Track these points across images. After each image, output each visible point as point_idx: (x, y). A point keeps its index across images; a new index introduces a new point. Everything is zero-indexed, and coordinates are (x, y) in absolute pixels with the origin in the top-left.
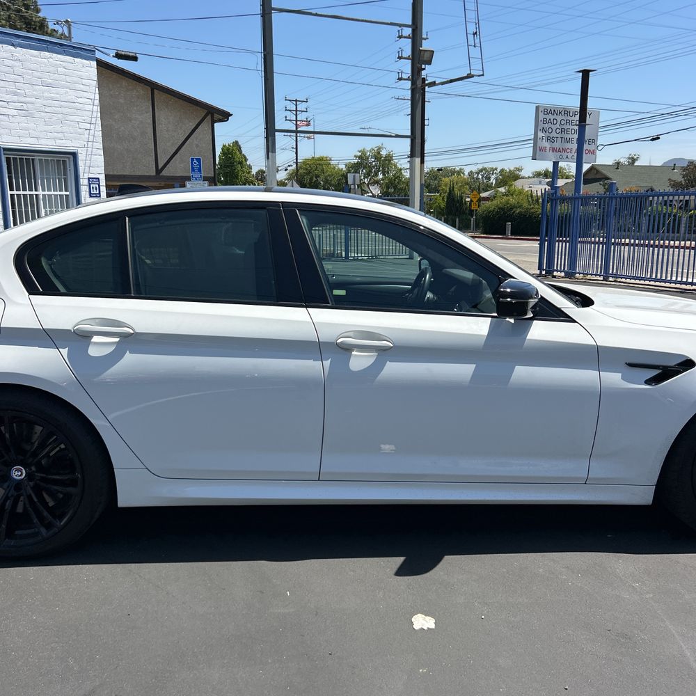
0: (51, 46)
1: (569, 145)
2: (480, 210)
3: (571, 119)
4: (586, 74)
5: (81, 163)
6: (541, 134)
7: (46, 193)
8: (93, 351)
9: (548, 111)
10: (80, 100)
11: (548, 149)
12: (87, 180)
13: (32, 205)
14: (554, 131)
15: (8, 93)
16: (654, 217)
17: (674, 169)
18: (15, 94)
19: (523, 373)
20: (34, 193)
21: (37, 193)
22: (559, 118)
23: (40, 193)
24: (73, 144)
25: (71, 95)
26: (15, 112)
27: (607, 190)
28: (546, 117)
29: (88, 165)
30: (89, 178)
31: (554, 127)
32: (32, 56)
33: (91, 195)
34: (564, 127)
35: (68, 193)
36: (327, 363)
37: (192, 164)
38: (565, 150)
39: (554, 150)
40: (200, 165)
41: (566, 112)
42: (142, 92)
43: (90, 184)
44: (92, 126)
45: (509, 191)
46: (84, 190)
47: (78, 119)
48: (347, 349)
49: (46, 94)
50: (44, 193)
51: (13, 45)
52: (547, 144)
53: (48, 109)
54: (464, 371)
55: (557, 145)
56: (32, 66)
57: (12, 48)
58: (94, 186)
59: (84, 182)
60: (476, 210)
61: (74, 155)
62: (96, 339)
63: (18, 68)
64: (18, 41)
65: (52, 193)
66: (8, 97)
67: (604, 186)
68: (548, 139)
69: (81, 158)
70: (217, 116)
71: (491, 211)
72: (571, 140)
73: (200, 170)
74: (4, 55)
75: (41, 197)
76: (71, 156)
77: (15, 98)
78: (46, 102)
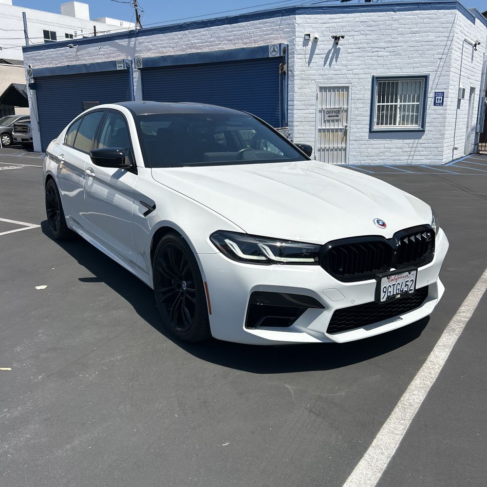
0: (421, 6)
5: (430, 82)
7: (402, 103)
10: (437, 39)
12: (434, 94)
15: (386, 42)
18: (390, 42)
20: (394, 104)
21: (396, 104)
23: (399, 103)
24: (426, 70)
25: (431, 37)
26: (388, 54)
29: (436, 81)
30: (435, 93)
33: (435, 104)
35: (418, 103)
43: (435, 97)
44: (444, 56)
46: (430, 101)
47: (434, 52)
49: (413, 39)
50: (401, 104)
51: (394, 11)
53: (412, 49)
56: (405, 22)
57: (393, 13)
58: (439, 98)
59: (431, 95)
61: (426, 77)
63: (396, 25)
64: (397, 7)
65: (407, 103)
66: (384, 45)
69: (431, 79)
74: (386, 18)
75: (399, 106)
76: (424, 78)
77: (390, 45)
78: (410, 44)
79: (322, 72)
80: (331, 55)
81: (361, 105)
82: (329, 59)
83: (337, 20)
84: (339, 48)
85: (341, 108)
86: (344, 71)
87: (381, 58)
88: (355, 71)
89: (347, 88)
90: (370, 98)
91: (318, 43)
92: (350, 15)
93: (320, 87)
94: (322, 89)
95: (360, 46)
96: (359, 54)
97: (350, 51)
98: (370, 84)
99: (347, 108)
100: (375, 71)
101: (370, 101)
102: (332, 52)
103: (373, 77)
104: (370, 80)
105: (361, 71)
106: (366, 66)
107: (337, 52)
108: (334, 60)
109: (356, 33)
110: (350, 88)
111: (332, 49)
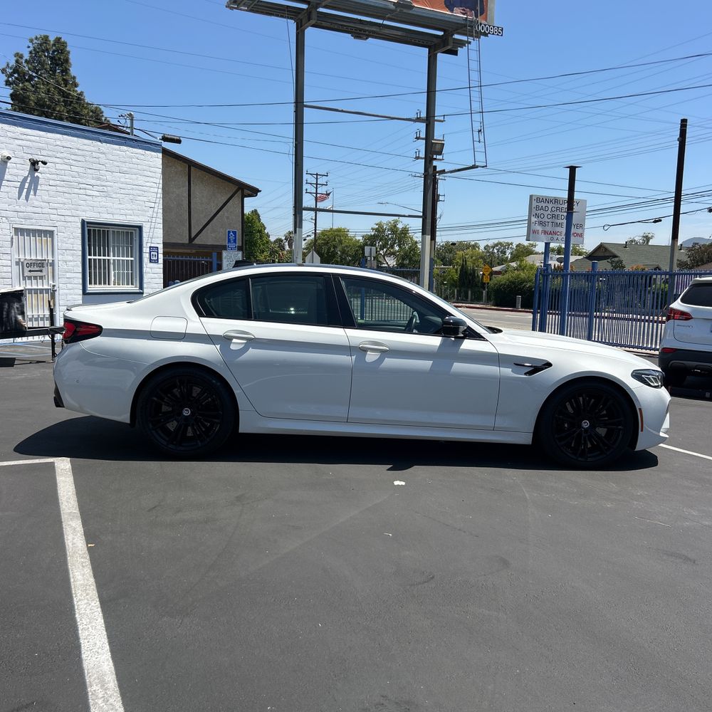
0: (128, 142)
1: (558, 229)
2: (491, 283)
3: (561, 206)
4: (573, 170)
5: (145, 235)
6: (534, 219)
7: (116, 258)
8: (233, 347)
9: (539, 199)
10: (148, 184)
11: (540, 231)
12: (148, 249)
13: (105, 268)
14: (546, 216)
15: (93, 179)
16: (658, 294)
17: (681, 250)
18: (98, 179)
19: (458, 367)
20: (107, 258)
21: (108, 258)
22: (550, 206)
23: (111, 258)
24: (139, 219)
25: (141, 180)
26: (97, 194)
27: (615, 267)
28: (538, 205)
29: (151, 236)
30: (150, 247)
31: (546, 213)
32: (113, 149)
33: (151, 261)
34: (556, 213)
35: (132, 259)
36: (354, 357)
37: (229, 236)
38: (555, 233)
39: (545, 232)
40: (235, 237)
41: (556, 200)
42: (180, 169)
43: (150, 252)
44: (157, 205)
45: (520, 266)
46: (146, 256)
47: (145, 199)
48: (365, 350)
49: (122, 180)
50: (114, 258)
51: (100, 141)
52: (539, 228)
53: (122, 191)
54: (427, 364)
55: (549, 229)
56: (112, 158)
57: (99, 143)
58: (154, 253)
59: (146, 250)
60: (488, 283)
61: (140, 228)
62: (234, 340)
63: (103, 159)
64: (104, 138)
65: (121, 258)
66: (93, 182)
67: (611, 263)
68: (541, 223)
69: (145, 230)
70: (246, 192)
71: (502, 285)
72: (561, 225)
73: (235, 241)
74: (93, 149)
75: (112, 261)
76: (138, 229)
77: (99, 183)
78: (121, 186)
79: (17, 208)
80: (27, 185)
81: (71, 258)
82: (25, 190)
83: (33, 138)
84: (38, 177)
85: (45, 260)
86: (45, 210)
87: (90, 197)
88: (60, 212)
89: (51, 233)
90: (80, 248)
91: (9, 164)
92: (50, 135)
93: (15, 228)
94: (18, 231)
95: (65, 178)
96: (64, 189)
97: (52, 182)
98: (80, 231)
99: (53, 261)
100: (84, 213)
101: (80, 253)
102: (28, 181)
103: (83, 221)
104: (79, 225)
105: (68, 213)
106: (73, 206)
107: (35, 182)
108: (32, 192)
109: (57, 160)
110: (55, 233)
111: (28, 176)
